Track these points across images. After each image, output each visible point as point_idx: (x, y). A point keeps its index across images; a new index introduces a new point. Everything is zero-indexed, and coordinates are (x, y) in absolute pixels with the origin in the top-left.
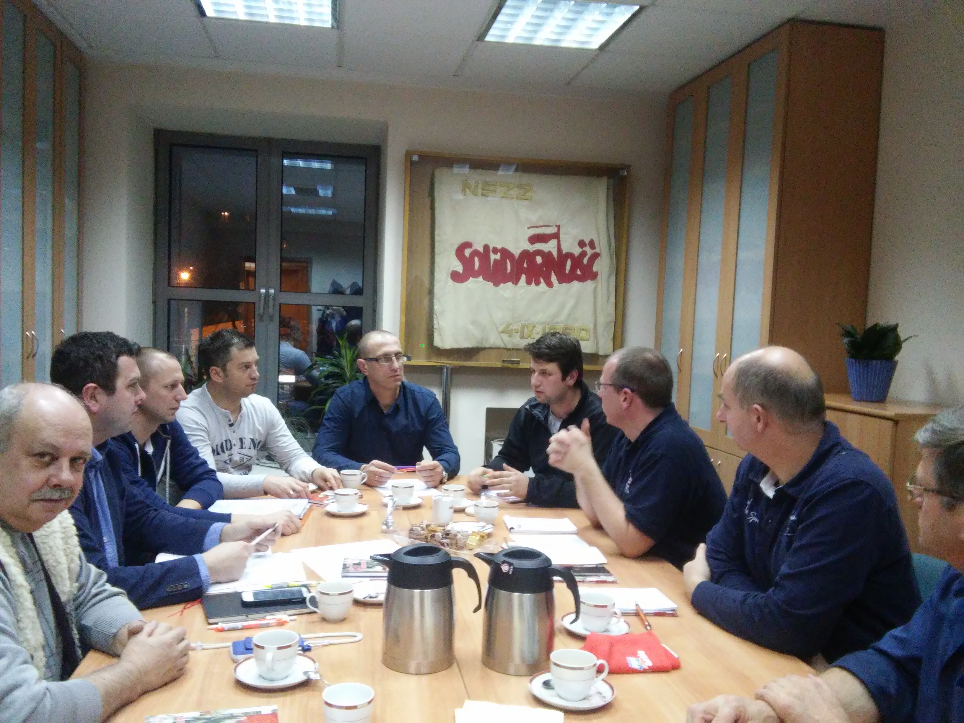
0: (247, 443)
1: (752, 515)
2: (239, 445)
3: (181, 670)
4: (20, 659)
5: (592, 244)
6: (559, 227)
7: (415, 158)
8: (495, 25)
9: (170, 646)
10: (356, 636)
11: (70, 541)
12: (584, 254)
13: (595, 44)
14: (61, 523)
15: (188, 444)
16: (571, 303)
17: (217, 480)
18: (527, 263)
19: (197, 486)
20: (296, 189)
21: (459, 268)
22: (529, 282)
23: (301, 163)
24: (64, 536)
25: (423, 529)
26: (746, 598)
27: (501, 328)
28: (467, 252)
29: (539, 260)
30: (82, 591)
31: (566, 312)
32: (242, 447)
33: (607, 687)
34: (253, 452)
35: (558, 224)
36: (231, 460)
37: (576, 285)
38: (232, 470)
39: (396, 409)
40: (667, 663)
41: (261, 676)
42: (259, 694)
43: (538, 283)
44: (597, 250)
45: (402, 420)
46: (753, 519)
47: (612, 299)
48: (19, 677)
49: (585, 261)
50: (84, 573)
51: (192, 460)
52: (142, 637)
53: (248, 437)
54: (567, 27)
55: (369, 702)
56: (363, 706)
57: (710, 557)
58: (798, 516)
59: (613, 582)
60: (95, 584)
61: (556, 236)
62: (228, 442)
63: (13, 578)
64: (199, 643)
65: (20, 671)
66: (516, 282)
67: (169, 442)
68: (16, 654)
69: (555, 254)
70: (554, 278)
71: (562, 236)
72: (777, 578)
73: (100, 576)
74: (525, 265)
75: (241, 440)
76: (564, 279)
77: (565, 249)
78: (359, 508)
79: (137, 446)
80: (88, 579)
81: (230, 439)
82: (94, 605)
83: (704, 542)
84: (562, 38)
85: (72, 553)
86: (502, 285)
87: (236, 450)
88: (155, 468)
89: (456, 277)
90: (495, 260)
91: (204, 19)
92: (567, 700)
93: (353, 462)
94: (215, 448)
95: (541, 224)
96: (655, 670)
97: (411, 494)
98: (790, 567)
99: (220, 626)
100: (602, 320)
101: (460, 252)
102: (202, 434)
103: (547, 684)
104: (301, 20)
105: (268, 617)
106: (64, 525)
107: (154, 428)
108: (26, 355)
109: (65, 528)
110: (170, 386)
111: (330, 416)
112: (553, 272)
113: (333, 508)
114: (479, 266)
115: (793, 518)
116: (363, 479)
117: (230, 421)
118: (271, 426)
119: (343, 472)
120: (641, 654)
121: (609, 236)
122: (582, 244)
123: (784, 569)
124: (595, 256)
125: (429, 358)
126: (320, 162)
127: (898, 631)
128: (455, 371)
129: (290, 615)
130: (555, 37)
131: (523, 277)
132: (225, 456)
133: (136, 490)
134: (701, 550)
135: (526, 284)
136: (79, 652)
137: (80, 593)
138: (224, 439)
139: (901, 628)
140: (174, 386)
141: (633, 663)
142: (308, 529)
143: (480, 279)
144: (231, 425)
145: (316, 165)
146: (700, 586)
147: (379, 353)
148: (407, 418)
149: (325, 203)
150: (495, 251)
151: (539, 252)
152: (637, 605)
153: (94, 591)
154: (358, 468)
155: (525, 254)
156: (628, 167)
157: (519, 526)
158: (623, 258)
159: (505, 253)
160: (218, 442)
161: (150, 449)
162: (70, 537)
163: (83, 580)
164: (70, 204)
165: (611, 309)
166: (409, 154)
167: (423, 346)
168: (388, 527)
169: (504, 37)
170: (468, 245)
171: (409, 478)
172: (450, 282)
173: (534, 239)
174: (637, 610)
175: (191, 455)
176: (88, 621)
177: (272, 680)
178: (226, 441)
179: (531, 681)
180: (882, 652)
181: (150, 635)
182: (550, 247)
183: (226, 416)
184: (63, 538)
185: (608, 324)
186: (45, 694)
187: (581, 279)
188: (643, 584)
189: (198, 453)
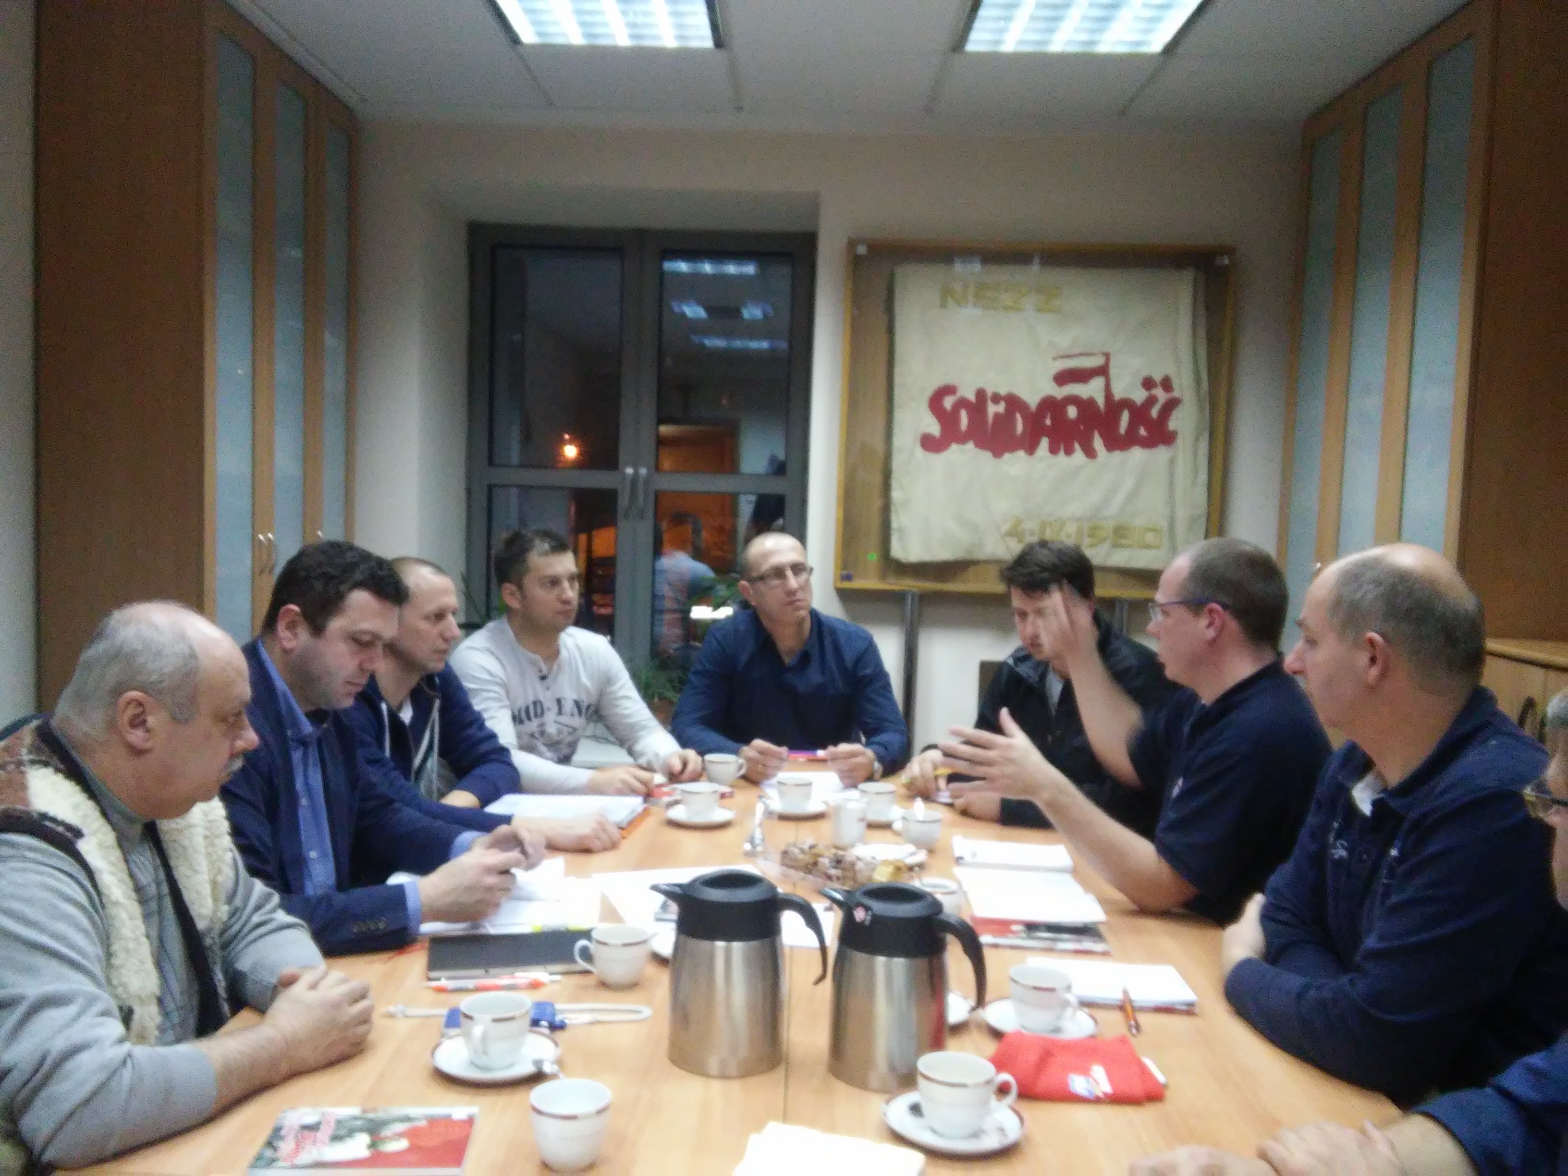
0: (569, 706)
1: (1340, 846)
2: (555, 709)
3: (358, 1044)
4: (98, 1007)
5: (1167, 384)
6: (1107, 356)
7: (862, 250)
8: (978, 25)
9: (337, 1006)
10: (639, 1012)
11: (217, 841)
12: (1151, 401)
13: (1156, 43)
14: (205, 814)
15: (468, 707)
16: (1128, 484)
17: (510, 765)
18: (1051, 418)
19: (477, 772)
20: (708, 309)
21: (934, 428)
22: (1053, 450)
23: (707, 268)
24: (208, 833)
25: (803, 851)
26: (1306, 987)
27: (1006, 528)
28: (948, 402)
29: (1072, 412)
30: (236, 917)
31: (1119, 499)
32: (560, 712)
33: (1015, 1119)
34: (577, 722)
35: (1106, 350)
36: (542, 733)
37: (1137, 454)
38: (543, 748)
39: (805, 658)
40: (1137, 1088)
41: (473, 1064)
42: (461, 1089)
43: (1069, 452)
44: (1176, 394)
45: (814, 676)
46: (1340, 853)
47: (1203, 477)
48: (90, 1035)
49: (1155, 412)
50: (241, 891)
51: (472, 731)
52: (298, 990)
53: (570, 696)
54: (1106, 20)
55: (600, 1112)
56: (587, 1116)
57: (1267, 917)
58: (1401, 852)
59: (1105, 954)
60: (258, 908)
61: (1103, 371)
62: (538, 704)
63: (104, 890)
64: (400, 1007)
65: (93, 1026)
66: (1031, 449)
67: (437, 704)
68: (91, 1001)
69: (1101, 401)
70: (1098, 443)
71: (1113, 371)
72: (1358, 958)
73: (267, 898)
74: (1048, 422)
75: (559, 701)
76: (1115, 443)
77: (1119, 392)
78: (720, 815)
79: (384, 707)
80: (247, 898)
81: (542, 699)
82: (255, 940)
83: (1262, 891)
84: (1096, 37)
85: (220, 859)
86: (1007, 456)
87: (550, 717)
88: (412, 744)
89: (930, 444)
90: (997, 416)
91: (519, 47)
92: (941, 1135)
93: (730, 743)
94: (517, 713)
95: (1077, 351)
96: (1116, 1099)
97: (808, 796)
98: (1381, 938)
99: (443, 983)
100: (1182, 513)
101: (935, 402)
102: (497, 689)
103: (916, 1109)
104: (669, 41)
105: (518, 974)
106: (211, 817)
107: (413, 680)
108: (257, 570)
109: (210, 822)
110: (433, 617)
111: (699, 667)
112: (1096, 432)
113: (678, 813)
114: (969, 426)
115: (1394, 852)
116: (740, 768)
117: (540, 671)
118: (606, 681)
119: (709, 757)
120: (1098, 1071)
121: (1197, 372)
122: (1148, 383)
123: (1371, 942)
124: (1171, 405)
125: (883, 576)
126: (738, 264)
127: (1536, 1060)
128: (926, 598)
129: (552, 974)
130: (1084, 37)
131: (1045, 443)
132: (533, 726)
133: (374, 775)
134: (1255, 905)
135: (1048, 454)
136: (226, 1008)
137: (234, 919)
138: (531, 699)
139: (1543, 1054)
140: (439, 616)
141: (1078, 1084)
142: (631, 846)
143: (970, 446)
144: (543, 678)
145: (731, 269)
146: (1244, 965)
147: (765, 567)
148: (823, 673)
149: (753, 330)
150: (996, 399)
151: (1073, 400)
152: (1125, 993)
153: (256, 919)
154: (736, 752)
155: (1049, 405)
156: (1231, 251)
157: (974, 855)
158: (1222, 406)
159: (1013, 403)
160: (521, 703)
161: (407, 715)
162: (218, 836)
163: (238, 902)
164: (332, 341)
165: (1200, 494)
166: (852, 244)
167: (873, 557)
168: (754, 846)
169: (998, 42)
170: (948, 390)
171: (807, 770)
172: (919, 452)
173: (1063, 378)
174: (1124, 1001)
175: (471, 724)
176: (244, 964)
177: (486, 1069)
178: (535, 703)
179: (888, 1102)
180: (1505, 1094)
181: (313, 986)
182: (1093, 390)
183: (533, 663)
184: (206, 837)
185: (1193, 520)
186: (124, 1062)
187: (1149, 443)
188: (1155, 957)
189: (483, 721)
